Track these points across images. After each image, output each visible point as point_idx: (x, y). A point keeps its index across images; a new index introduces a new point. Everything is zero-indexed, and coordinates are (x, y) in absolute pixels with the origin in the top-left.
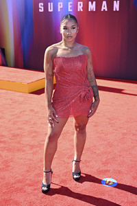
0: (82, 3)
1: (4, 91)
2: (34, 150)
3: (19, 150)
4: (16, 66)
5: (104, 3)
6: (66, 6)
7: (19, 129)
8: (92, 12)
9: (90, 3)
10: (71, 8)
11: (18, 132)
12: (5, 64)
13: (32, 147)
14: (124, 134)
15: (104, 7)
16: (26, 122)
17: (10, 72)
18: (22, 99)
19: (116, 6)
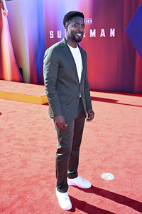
2: (47, 151)
3: (34, 151)
4: (32, 82)
5: (103, 30)
7: (35, 134)
8: (93, 38)
9: (91, 31)
11: (34, 136)
12: (22, 81)
13: (45, 148)
14: (120, 137)
15: (103, 34)
16: (40, 129)
17: (27, 87)
18: (37, 109)
19: (112, 33)
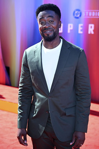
0: (93, 25)
1: (5, 113)
6: (76, 28)
10: (81, 30)
